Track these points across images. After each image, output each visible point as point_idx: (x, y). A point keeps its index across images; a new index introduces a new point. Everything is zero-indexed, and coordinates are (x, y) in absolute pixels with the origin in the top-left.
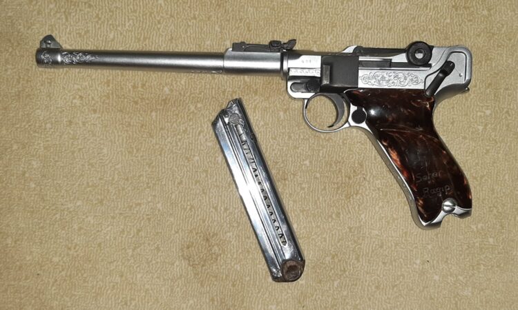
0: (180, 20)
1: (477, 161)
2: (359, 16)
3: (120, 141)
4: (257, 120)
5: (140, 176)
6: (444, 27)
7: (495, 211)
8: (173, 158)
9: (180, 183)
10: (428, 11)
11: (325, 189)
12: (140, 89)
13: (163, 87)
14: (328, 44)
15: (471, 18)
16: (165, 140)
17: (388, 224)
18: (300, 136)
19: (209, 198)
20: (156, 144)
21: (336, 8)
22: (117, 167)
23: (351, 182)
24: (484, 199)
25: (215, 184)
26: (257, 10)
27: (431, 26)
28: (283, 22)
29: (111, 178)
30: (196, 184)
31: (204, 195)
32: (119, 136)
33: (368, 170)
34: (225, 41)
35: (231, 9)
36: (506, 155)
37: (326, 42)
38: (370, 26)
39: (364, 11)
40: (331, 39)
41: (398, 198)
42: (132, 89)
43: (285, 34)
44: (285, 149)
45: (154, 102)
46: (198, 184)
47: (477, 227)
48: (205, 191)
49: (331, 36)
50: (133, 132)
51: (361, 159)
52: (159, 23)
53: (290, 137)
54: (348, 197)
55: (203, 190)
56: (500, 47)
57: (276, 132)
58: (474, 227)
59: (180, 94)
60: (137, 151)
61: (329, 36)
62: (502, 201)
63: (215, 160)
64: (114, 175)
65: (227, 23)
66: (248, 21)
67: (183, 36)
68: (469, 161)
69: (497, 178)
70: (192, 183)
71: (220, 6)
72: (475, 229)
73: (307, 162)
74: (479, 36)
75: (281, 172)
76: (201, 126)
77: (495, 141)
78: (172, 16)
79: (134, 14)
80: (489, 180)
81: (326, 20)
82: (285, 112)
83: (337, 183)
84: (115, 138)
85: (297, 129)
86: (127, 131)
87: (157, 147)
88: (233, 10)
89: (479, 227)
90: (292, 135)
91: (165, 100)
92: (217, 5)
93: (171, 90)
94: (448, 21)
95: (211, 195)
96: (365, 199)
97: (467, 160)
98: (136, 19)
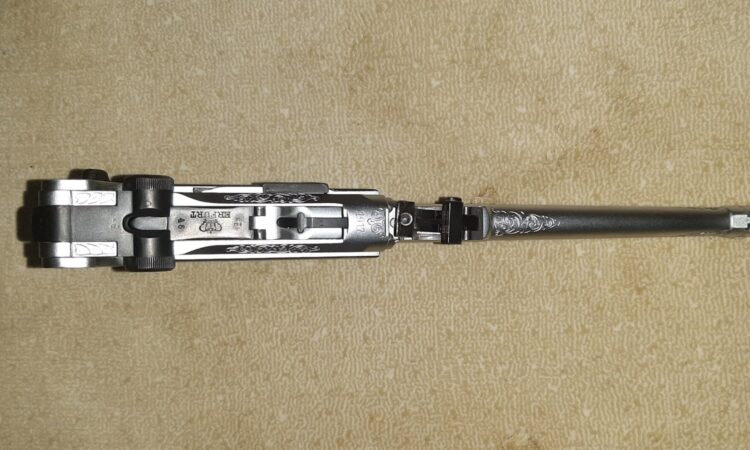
0: (661, 280)
1: (184, 117)
2: (382, 315)
3: (732, 78)
4: (520, 139)
5: (695, 26)
6: (254, 311)
7: (149, 45)
8: (645, 62)
9: (630, 25)
10: (279, 333)
11: (404, 46)
12: (711, 163)
13: (675, 171)
14: (423, 266)
15: (215, 330)
16: (660, 90)
17: (302, 7)
18: (451, 122)
19: (581, 7)
20: (675, 80)
21: (418, 321)
22: (733, 37)
23: (365, 62)
24: (166, 62)
25: (574, 31)
26: (539, 308)
27: (273, 310)
28: (496, 294)
29: (740, 17)
30: (605, 27)
31: (591, 11)
32: (736, 86)
33: (342, 84)
34: (585, 254)
35: (581, 304)
36: (142, 132)
37: (427, 270)
38: (363, 300)
39: (374, 322)
40: (419, 275)
41: (291, 50)
42: (724, 161)
43: (490, 276)
44: (472, 101)
45: (686, 144)
46: (602, 27)
47: (173, 18)
48: (589, 17)
49: (419, 279)
50: (715, 94)
51: (353, 99)
52: (693, 272)
53: (465, 119)
54: (367, 39)
55: (593, 19)
56: (170, 293)
57: (488, 126)
58: (177, 18)
59: (648, 163)
60: (704, 65)
61: (423, 278)
62: (140, 63)
63: (579, 69)
64: (737, 26)
65: (585, 283)
66: (553, 290)
67: (653, 257)
68: (195, 115)
69: (152, 96)
70: (611, 28)
71: (598, 308)
72: (175, 15)
73: (435, 83)
74: (202, 304)
75: (474, 63)
76: (608, 121)
77: (160, 152)
78: (675, 284)
79: (733, 281)
80: (162, 90)
81: (430, 302)
82: (476, 156)
83: (385, 57)
84: (742, 81)
85: (456, 134)
86: (724, 95)
87: (672, 76)
88: (578, 303)
89: (169, 20)
90: (462, 123)
91: (671, 149)
92: (602, 309)
93: (662, 166)
94: (248, 321)
95: (580, 14)
96: (341, 38)
97: (198, 117)
98: (729, 274)
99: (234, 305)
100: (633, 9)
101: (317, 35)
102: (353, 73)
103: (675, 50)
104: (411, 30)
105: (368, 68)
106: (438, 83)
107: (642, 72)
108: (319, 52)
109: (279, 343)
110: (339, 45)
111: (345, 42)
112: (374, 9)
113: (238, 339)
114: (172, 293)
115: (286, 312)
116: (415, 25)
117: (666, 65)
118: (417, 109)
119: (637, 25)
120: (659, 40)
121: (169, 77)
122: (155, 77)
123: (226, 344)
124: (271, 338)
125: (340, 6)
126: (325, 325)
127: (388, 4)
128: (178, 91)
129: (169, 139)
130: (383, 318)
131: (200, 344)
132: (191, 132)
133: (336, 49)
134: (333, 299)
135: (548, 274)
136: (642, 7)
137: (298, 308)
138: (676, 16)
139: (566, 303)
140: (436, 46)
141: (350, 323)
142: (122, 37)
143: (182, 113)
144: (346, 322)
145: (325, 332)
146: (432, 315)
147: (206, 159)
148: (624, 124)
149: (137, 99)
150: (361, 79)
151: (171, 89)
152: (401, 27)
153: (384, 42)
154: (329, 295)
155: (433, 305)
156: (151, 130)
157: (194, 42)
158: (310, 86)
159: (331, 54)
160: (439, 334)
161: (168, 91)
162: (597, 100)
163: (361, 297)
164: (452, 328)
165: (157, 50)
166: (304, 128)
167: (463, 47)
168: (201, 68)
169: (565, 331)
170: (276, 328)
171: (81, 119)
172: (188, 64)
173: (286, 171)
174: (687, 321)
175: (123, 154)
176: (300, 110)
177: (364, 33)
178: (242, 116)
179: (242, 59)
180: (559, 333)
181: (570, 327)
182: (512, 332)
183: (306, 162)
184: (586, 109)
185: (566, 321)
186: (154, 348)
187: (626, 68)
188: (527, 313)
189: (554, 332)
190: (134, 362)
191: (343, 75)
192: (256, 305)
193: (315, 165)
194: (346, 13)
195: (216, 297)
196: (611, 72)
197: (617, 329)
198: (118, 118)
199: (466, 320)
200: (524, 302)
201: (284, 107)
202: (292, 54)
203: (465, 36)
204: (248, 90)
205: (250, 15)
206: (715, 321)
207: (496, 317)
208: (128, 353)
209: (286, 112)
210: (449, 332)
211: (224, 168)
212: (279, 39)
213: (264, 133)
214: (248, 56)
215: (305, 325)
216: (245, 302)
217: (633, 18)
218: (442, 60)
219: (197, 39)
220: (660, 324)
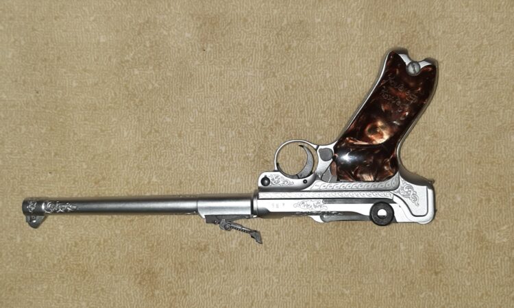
99: (183, 270)
100: (443, 101)
101: (246, 101)
102: (267, 126)
103: (465, 128)
104: (306, 103)
105: (277, 123)
106: (321, 137)
107: (446, 140)
108: (247, 111)
109: (210, 295)
110: (260, 109)
111: (263, 107)
112: (283, 88)
113: (184, 292)
114: (142, 261)
115: (216, 276)
116: (309, 100)
117: (460, 136)
119: (444, 111)
120: (457, 121)
121: (148, 122)
122: (139, 120)
123: (176, 295)
124: (206, 291)
125: (262, 84)
126: (241, 286)
127: (293, 86)
128: (153, 131)
129: (145, 161)
130: (278, 283)
131: (158, 294)
132: (160, 158)
133: (258, 111)
134: (247, 269)
135: (382, 260)
136: (448, 100)
137: (224, 274)
138: (469, 107)
139: (393, 278)
140: (322, 115)
141: (257, 285)
142: (118, 94)
143: (155, 146)
144: (254, 284)
145: (240, 290)
146: (309, 282)
147: (169, 175)
148: (433, 170)
149: (126, 134)
150: (272, 130)
151: (149, 130)
152: (300, 101)
153: (288, 108)
154: (244, 267)
155: (310, 276)
156: (134, 155)
157: (166, 101)
158: (239, 133)
159: (254, 114)
160: (313, 294)
161: (146, 130)
162: (418, 155)
163: (265, 269)
164: (321, 291)
165: (142, 105)
166: (234, 159)
167: (338, 117)
168: (169, 117)
169: (391, 296)
170: (208, 286)
171: (85, 144)
172: (161, 114)
173: (221, 185)
174: (463, 294)
175: (114, 169)
176: (232, 148)
177: (276, 102)
178: (194, 150)
179: (197, 113)
180: (387, 297)
181: (394, 294)
182: (358, 295)
183: (234, 181)
184: (410, 160)
185: (392, 289)
186: (128, 295)
187: (436, 136)
188: (369, 284)
189: (384, 296)
190: (114, 304)
191: (261, 128)
192: (197, 271)
193: (239, 183)
194: (265, 90)
195: (171, 264)
196: (427, 138)
197: (422, 296)
198: (111, 146)
199: (330, 286)
200: (367, 277)
201: (221, 146)
202: (230, 111)
203: (340, 110)
204: (200, 133)
205: (203, 86)
206: (480, 293)
207: (349, 285)
208: (110, 298)
209: (223, 149)
210: (319, 294)
211: (181, 183)
212: (221, 102)
213: (208, 160)
214: (200, 111)
215: (227, 285)
216: (189, 268)
217: (443, 106)
218: (325, 123)
219: (168, 99)
220: (448, 294)
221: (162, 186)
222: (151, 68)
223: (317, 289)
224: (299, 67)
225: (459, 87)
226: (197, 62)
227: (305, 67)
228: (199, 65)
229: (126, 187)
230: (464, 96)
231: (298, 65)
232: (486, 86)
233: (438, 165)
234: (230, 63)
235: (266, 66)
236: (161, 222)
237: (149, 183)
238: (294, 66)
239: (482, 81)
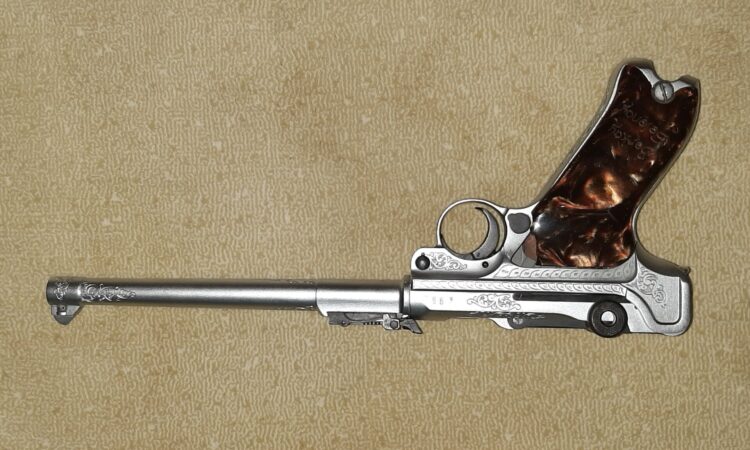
99: (166, 335)
100: (555, 53)
101: (250, 69)
102: (285, 108)
103: (594, 92)
104: (343, 68)
105: (300, 103)
106: (369, 119)
107: (563, 113)
108: (251, 86)
109: (211, 372)
110: (272, 80)
111: (277, 78)
112: (305, 46)
113: (170, 369)
114: (104, 323)
115: (218, 342)
116: (346, 63)
117: (585, 106)
118: (348, 144)
119: (558, 67)
120: (579, 82)
121: (100, 108)
122: (85, 108)
123: (158, 374)
124: (203, 366)
125: (272, 42)
126: (257, 355)
127: (320, 41)
128: (109, 123)
129: (100, 170)
130: (313, 348)
131: (130, 373)
132: (122, 163)
133: (269, 84)
134: (265, 329)
136: (563, 50)
137: (229, 337)
138: (596, 60)
139: (490, 332)
140: (367, 84)
141: (281, 353)
142: (51, 67)
143: (113, 145)
144: (277, 352)
145: (256, 361)
146: (362, 344)
147: (137, 190)
148: (545, 160)
149: (67, 130)
150: (293, 114)
151: (102, 121)
152: (332, 65)
153: (316, 79)
154: (260, 326)
155: (363, 334)
156: (82, 160)
157: (125, 74)
158: (242, 119)
159: (263, 89)
160: (368, 363)
161: (99, 122)
162: (519, 140)
163: (292, 328)
164: (381, 357)
165: (88, 81)
166: (236, 161)
167: (392, 86)
168: (132, 100)
169: (489, 360)
170: (207, 359)
171: (9, 148)
172: (119, 96)
173: (218, 203)
174: (603, 350)
175: (52, 184)
176: (233, 144)
177: (296, 69)
178: (174, 149)
179: (174, 92)
180: (483, 361)
181: (494, 355)
182: (438, 360)
183: (238, 195)
184: (509, 149)
185: (490, 350)
186: (83, 378)
187: (547, 109)
188: (453, 342)
189: (478, 360)
190: (64, 393)
191: (275, 110)
192: (188, 336)
193: (247, 197)
194: (278, 50)
195: (148, 327)
196: (534, 113)
197: (537, 357)
198: (46, 149)
199: (394, 349)
200: (451, 331)
201: (216, 140)
202: (225, 88)
203: (394, 75)
204: (180, 123)
205: (182, 49)
206: (629, 349)
207: (424, 346)
208: (57, 384)
209: (218, 145)
210: (378, 361)
211: (156, 200)
212: (212, 73)
213: (196, 165)
214: (179, 89)
215: (236, 354)
216: (176, 332)
217: (555, 60)
218: (373, 97)
219: (129, 71)
220: (578, 352)
221: (128, 208)
222: (100, 24)
223: (374, 354)
224: (328, 12)
225: (580, 30)
226: (171, 13)
227: (337, 12)
228: (173, 17)
229: (72, 212)
230: (588, 44)
231: (327, 9)
232: (620, 25)
233: (551, 152)
234: (220, 11)
235: (277, 14)
236: (128, 263)
237: (107, 203)
238: (321, 12)
239: (614, 16)
